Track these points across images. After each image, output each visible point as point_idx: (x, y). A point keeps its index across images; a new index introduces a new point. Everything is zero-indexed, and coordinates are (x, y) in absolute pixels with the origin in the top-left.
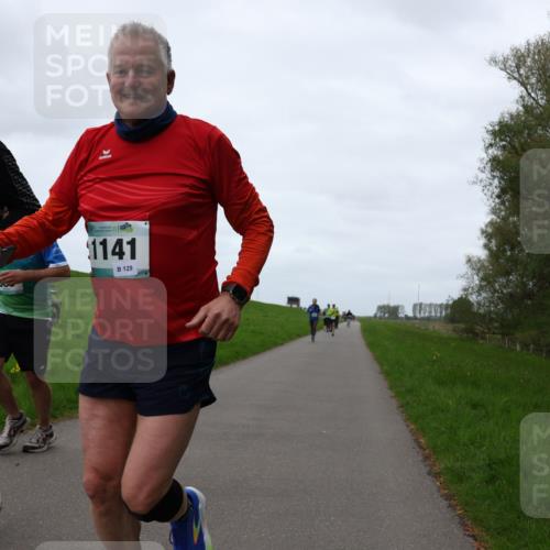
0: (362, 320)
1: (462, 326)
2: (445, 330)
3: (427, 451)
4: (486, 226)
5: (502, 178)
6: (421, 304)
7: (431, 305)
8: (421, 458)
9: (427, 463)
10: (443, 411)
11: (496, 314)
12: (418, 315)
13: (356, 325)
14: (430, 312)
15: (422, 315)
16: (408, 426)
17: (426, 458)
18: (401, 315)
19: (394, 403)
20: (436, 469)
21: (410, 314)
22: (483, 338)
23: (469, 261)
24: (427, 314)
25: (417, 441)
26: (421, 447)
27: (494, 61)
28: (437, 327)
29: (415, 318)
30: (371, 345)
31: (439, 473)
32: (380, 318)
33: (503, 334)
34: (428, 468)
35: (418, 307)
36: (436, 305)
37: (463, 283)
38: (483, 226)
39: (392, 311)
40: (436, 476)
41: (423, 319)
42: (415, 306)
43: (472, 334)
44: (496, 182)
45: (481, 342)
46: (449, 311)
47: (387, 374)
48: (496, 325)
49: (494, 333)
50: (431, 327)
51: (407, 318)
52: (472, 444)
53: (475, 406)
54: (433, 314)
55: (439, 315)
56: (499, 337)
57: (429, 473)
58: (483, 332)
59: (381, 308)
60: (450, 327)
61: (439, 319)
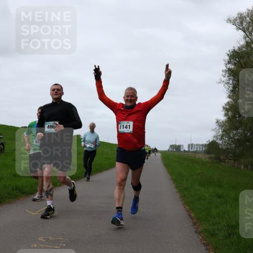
0: (162, 152)
1: (213, 156)
2: (204, 157)
3: (195, 221)
4: (226, 105)
5: (234, 80)
6: (192, 144)
7: (197, 145)
8: (191, 224)
9: (195, 226)
10: (203, 200)
11: (231, 149)
12: (191, 150)
13: (159, 155)
14: (197, 149)
15: (193, 150)
16: (185, 207)
17: (194, 224)
18: (181, 150)
19: (178, 195)
20: (200, 230)
21: (187, 149)
22: (224, 162)
23: (217, 122)
24: (195, 150)
25: (189, 215)
26: (192, 218)
27: (229, 20)
28: (200, 157)
29: (189, 151)
30: (166, 165)
31: (201, 232)
32: (171, 151)
33: (235, 160)
34: (195, 230)
35: (191, 146)
36: (200, 145)
37: (214, 133)
38: (224, 105)
39: (177, 148)
40: (200, 233)
41: (193, 152)
42: (189, 145)
43: (219, 160)
44: (231, 81)
45: (223, 164)
46: (207, 148)
47: (174, 180)
48: (231, 155)
49: (230, 160)
50: (197, 156)
51: (185, 151)
52: (219, 217)
53: (220, 197)
54: (198, 149)
55: (201, 150)
56: (232, 161)
57: (196, 232)
58: (224, 159)
59: (171, 146)
60: (207, 156)
61: (202, 152)
